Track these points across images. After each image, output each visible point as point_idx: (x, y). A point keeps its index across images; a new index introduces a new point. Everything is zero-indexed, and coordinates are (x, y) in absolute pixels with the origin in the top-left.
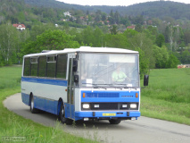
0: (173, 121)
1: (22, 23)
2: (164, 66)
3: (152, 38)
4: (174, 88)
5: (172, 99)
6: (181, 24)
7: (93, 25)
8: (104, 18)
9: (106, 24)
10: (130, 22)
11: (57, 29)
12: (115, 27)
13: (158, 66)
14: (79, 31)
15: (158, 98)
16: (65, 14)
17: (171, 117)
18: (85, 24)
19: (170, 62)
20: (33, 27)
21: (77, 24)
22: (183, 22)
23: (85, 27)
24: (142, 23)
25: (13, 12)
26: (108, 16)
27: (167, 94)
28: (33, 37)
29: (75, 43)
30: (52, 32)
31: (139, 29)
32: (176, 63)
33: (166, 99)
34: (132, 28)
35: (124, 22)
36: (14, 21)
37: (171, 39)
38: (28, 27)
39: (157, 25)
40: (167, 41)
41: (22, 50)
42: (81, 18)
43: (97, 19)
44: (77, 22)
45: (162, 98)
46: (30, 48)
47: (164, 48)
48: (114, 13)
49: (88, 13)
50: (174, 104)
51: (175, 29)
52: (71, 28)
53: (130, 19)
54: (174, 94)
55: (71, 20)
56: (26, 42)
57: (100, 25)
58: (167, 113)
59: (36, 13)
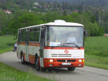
0: (101, 68)
1: (9, 10)
2: (95, 35)
3: (88, 18)
4: (102, 48)
5: (100, 55)
6: (105, 9)
7: (52, 11)
8: (59, 6)
9: (60, 9)
10: (75, 8)
11: (30, 13)
12: (65, 12)
13: (92, 35)
14: (44, 14)
15: (92, 54)
16: (35, 4)
17: (100, 65)
18: (47, 10)
19: (99, 33)
20: (15, 12)
21: (42, 10)
22: (107, 8)
23: (47, 12)
24: (82, 9)
25: (4, 3)
26: (61, 5)
27: (97, 52)
28: (16, 18)
29: (41, 21)
30: (27, 15)
31: (80, 13)
32: (103, 33)
33: (97, 55)
34: (76, 12)
35: (71, 9)
36: (4, 8)
37: (100, 18)
38: (13, 12)
39: (91, 10)
40: (97, 20)
41: (9, 26)
42: (45, 6)
43: (54, 7)
44: (42, 8)
45: (94, 54)
46: (14, 24)
47: (95, 24)
48: (65, 3)
49: (49, 3)
50: (102, 58)
51: (102, 12)
52: (39, 12)
53: (74, 6)
54: (102, 52)
55: (39, 7)
56: (12, 21)
57: (56, 10)
58: (98, 63)
59: (17, 3)
